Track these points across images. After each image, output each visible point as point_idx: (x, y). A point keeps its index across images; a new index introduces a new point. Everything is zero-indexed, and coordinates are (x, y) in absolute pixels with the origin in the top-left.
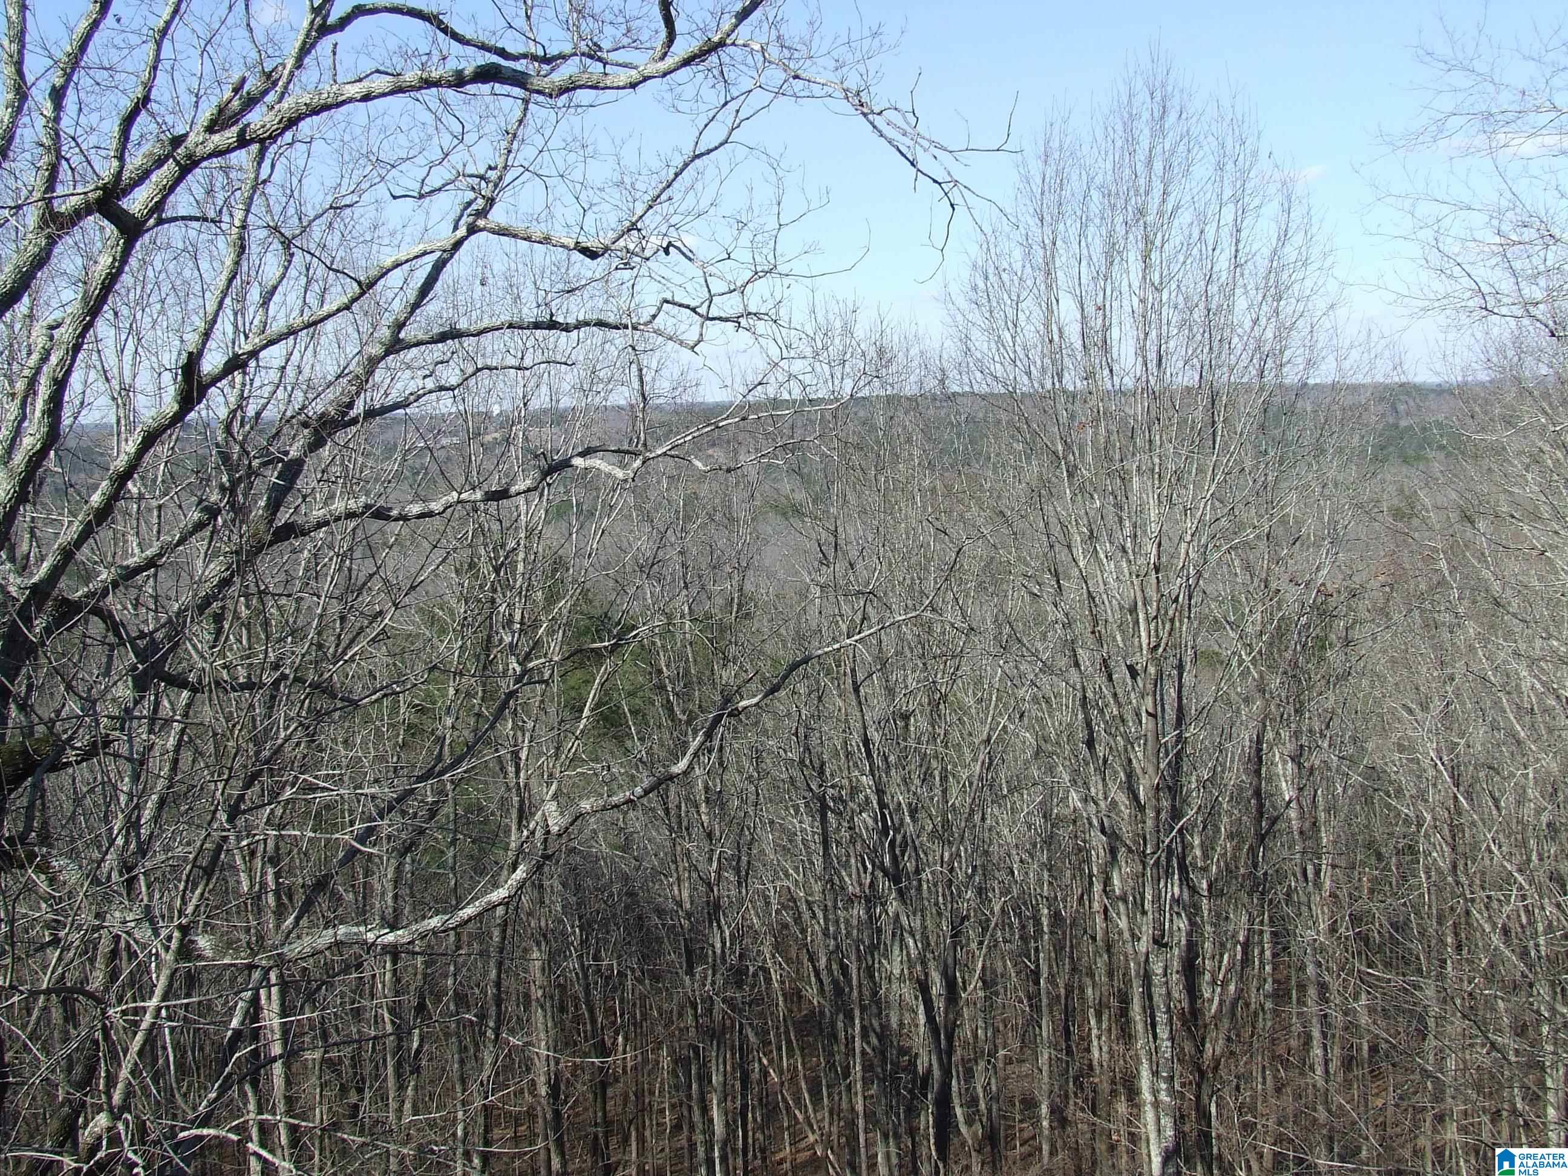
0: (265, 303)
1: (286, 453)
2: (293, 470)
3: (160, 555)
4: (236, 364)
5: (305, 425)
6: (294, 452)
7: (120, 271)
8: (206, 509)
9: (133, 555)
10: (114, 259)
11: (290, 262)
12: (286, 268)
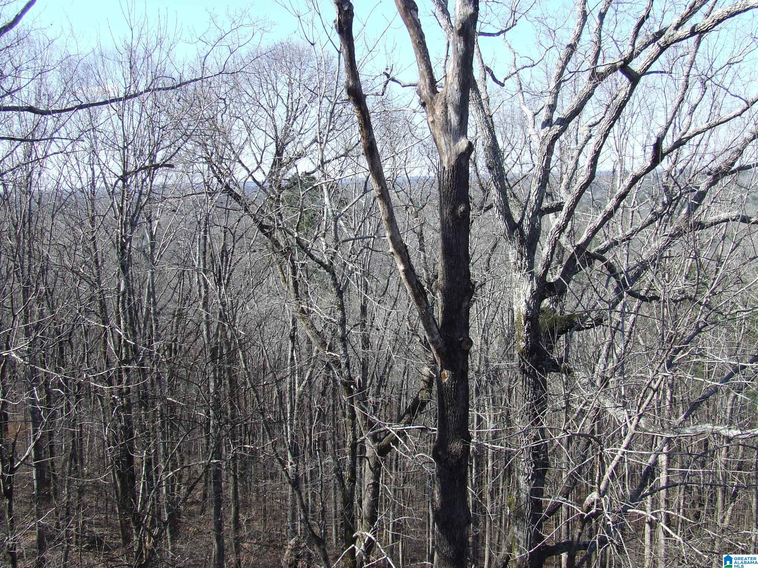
0: (691, 113)
1: (698, 188)
2: (701, 196)
3: (632, 235)
4: (679, 144)
5: (709, 174)
6: (702, 188)
7: (628, 99)
8: (655, 214)
9: (618, 234)
10: (626, 94)
11: (705, 92)
12: (703, 95)
